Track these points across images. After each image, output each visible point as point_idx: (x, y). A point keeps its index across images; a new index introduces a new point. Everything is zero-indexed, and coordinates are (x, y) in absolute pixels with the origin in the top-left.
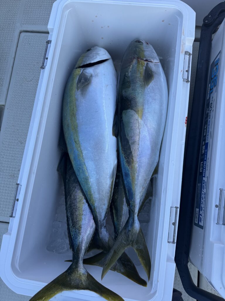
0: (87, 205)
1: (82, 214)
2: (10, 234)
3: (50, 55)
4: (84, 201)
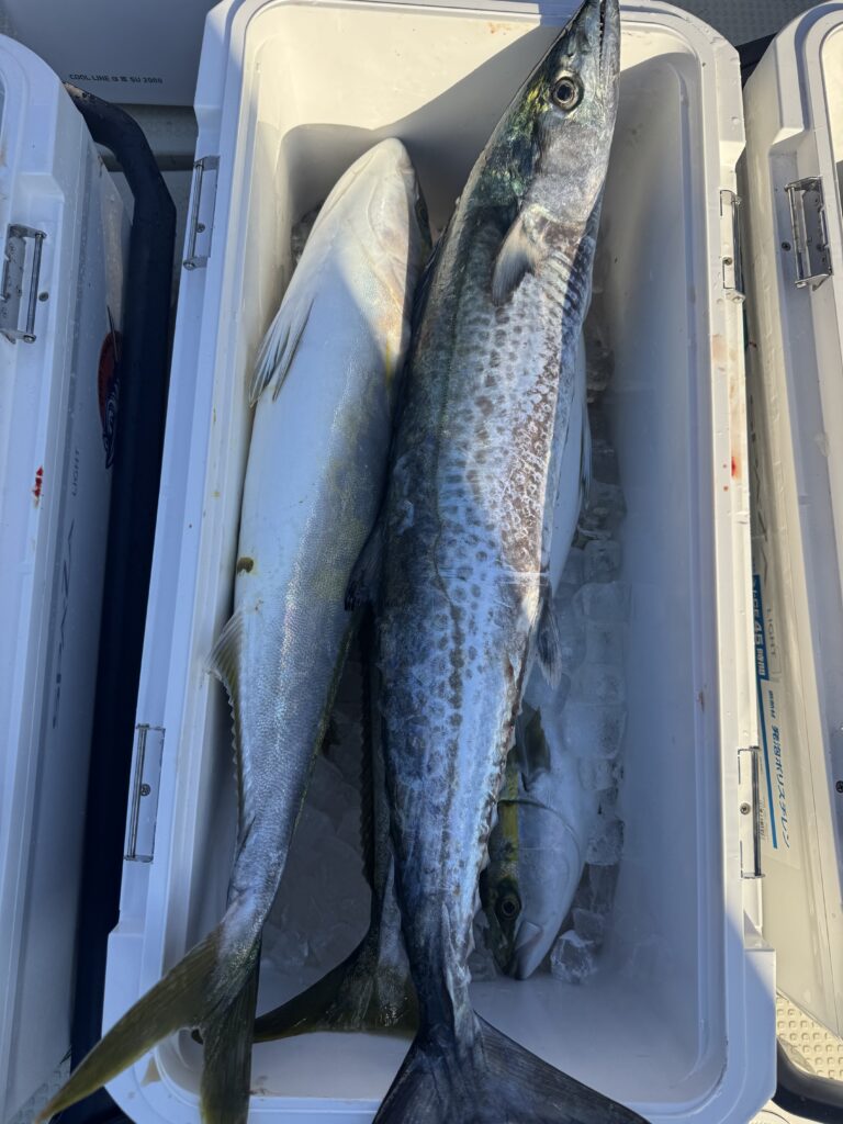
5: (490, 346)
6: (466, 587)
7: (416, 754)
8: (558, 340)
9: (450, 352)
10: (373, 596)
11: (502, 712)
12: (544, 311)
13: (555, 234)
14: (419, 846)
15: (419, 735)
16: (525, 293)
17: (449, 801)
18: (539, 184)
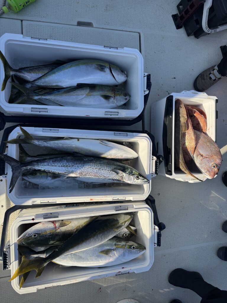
0: (41, 76)
1: (36, 74)
2: (23, 38)
3: (112, 50)
4: (43, 74)
5: (107, 169)
6: (76, 167)
7: (55, 162)
8: (109, 178)
9: (107, 164)
10: (75, 155)
11: (60, 172)
12: (112, 176)
13: (122, 177)
14: (44, 162)
15: (57, 162)
16: (114, 173)
17: (49, 166)
18: (127, 175)
